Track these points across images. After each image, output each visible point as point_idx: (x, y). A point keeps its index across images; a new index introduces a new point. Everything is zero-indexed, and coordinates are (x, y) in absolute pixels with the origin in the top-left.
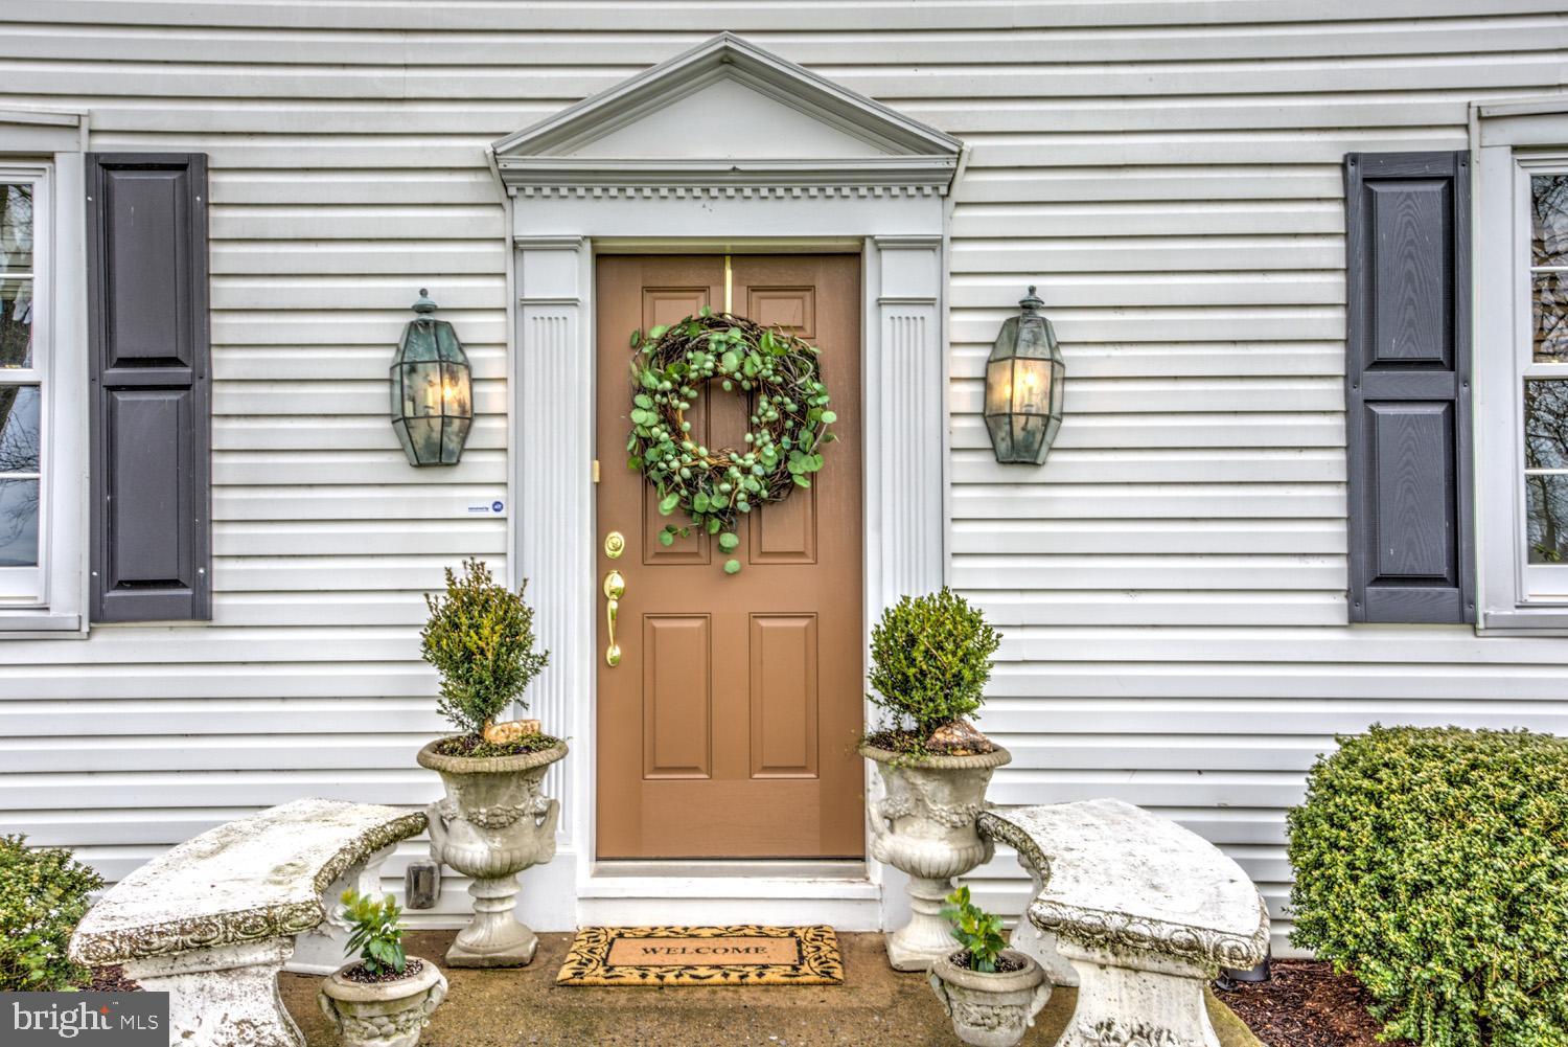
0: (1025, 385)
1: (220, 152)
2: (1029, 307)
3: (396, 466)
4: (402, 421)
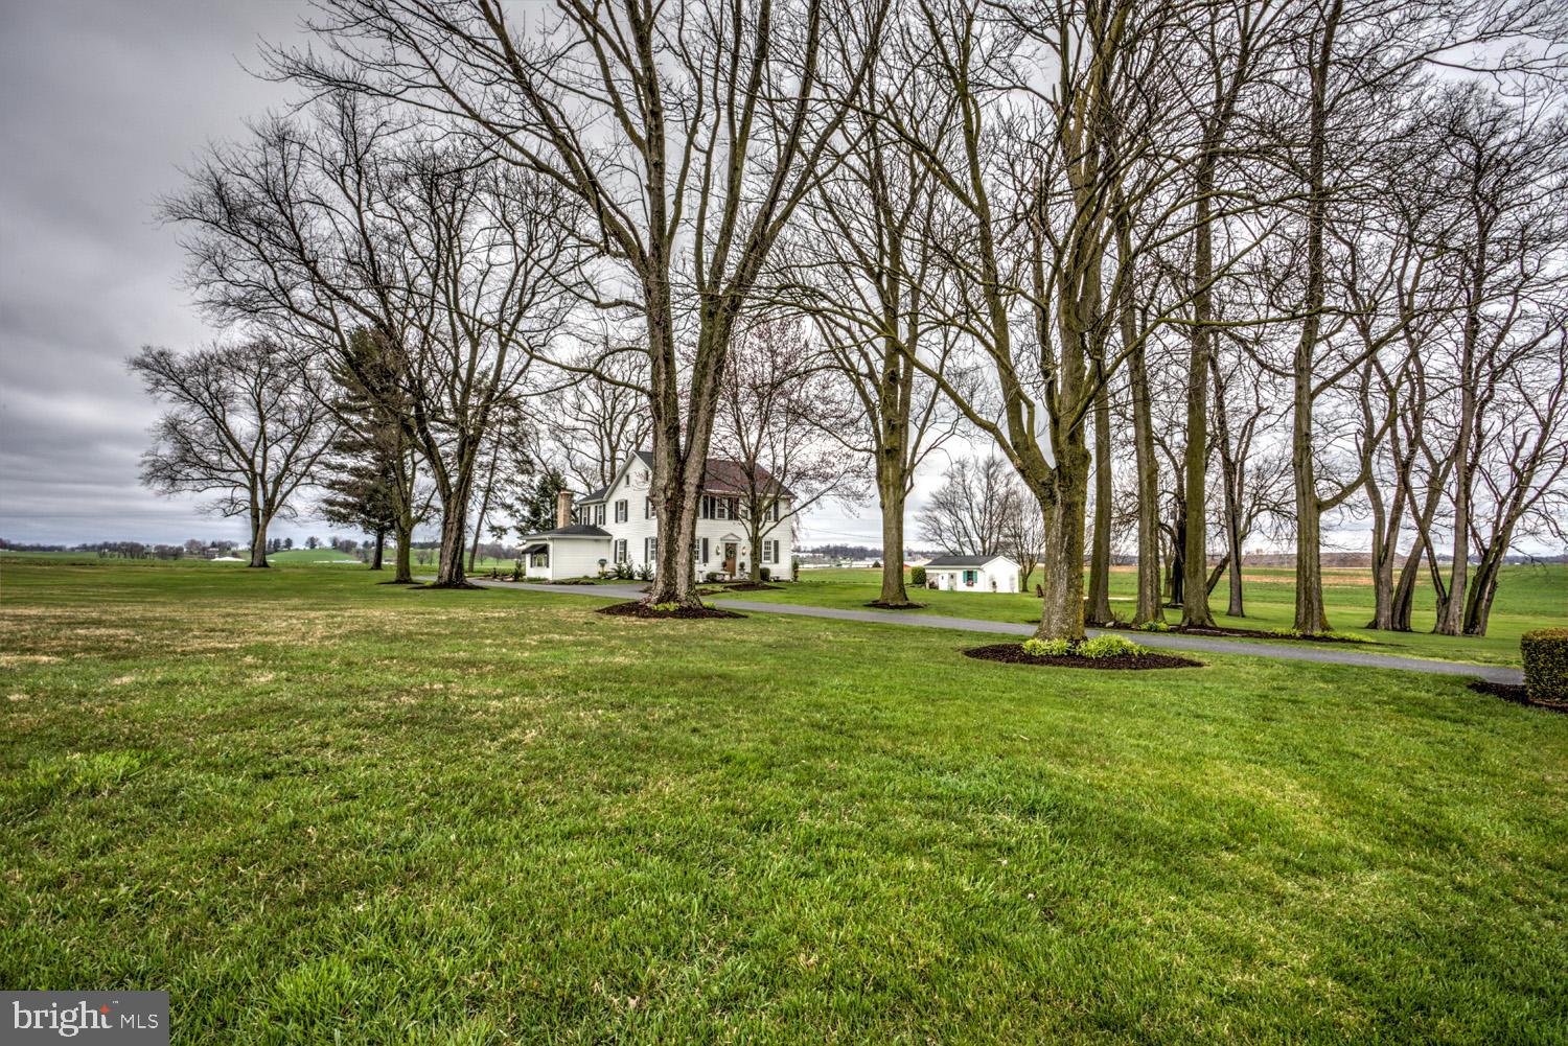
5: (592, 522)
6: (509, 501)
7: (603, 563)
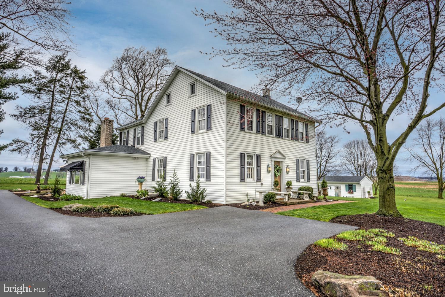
0: (288, 170)
1: (261, 154)
2: (288, 166)
3: (267, 173)
4: (267, 170)
5: (130, 143)
6: (73, 137)
7: (141, 180)
